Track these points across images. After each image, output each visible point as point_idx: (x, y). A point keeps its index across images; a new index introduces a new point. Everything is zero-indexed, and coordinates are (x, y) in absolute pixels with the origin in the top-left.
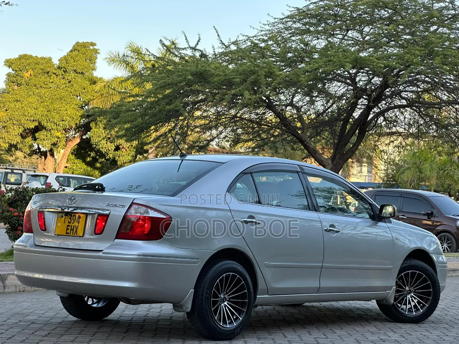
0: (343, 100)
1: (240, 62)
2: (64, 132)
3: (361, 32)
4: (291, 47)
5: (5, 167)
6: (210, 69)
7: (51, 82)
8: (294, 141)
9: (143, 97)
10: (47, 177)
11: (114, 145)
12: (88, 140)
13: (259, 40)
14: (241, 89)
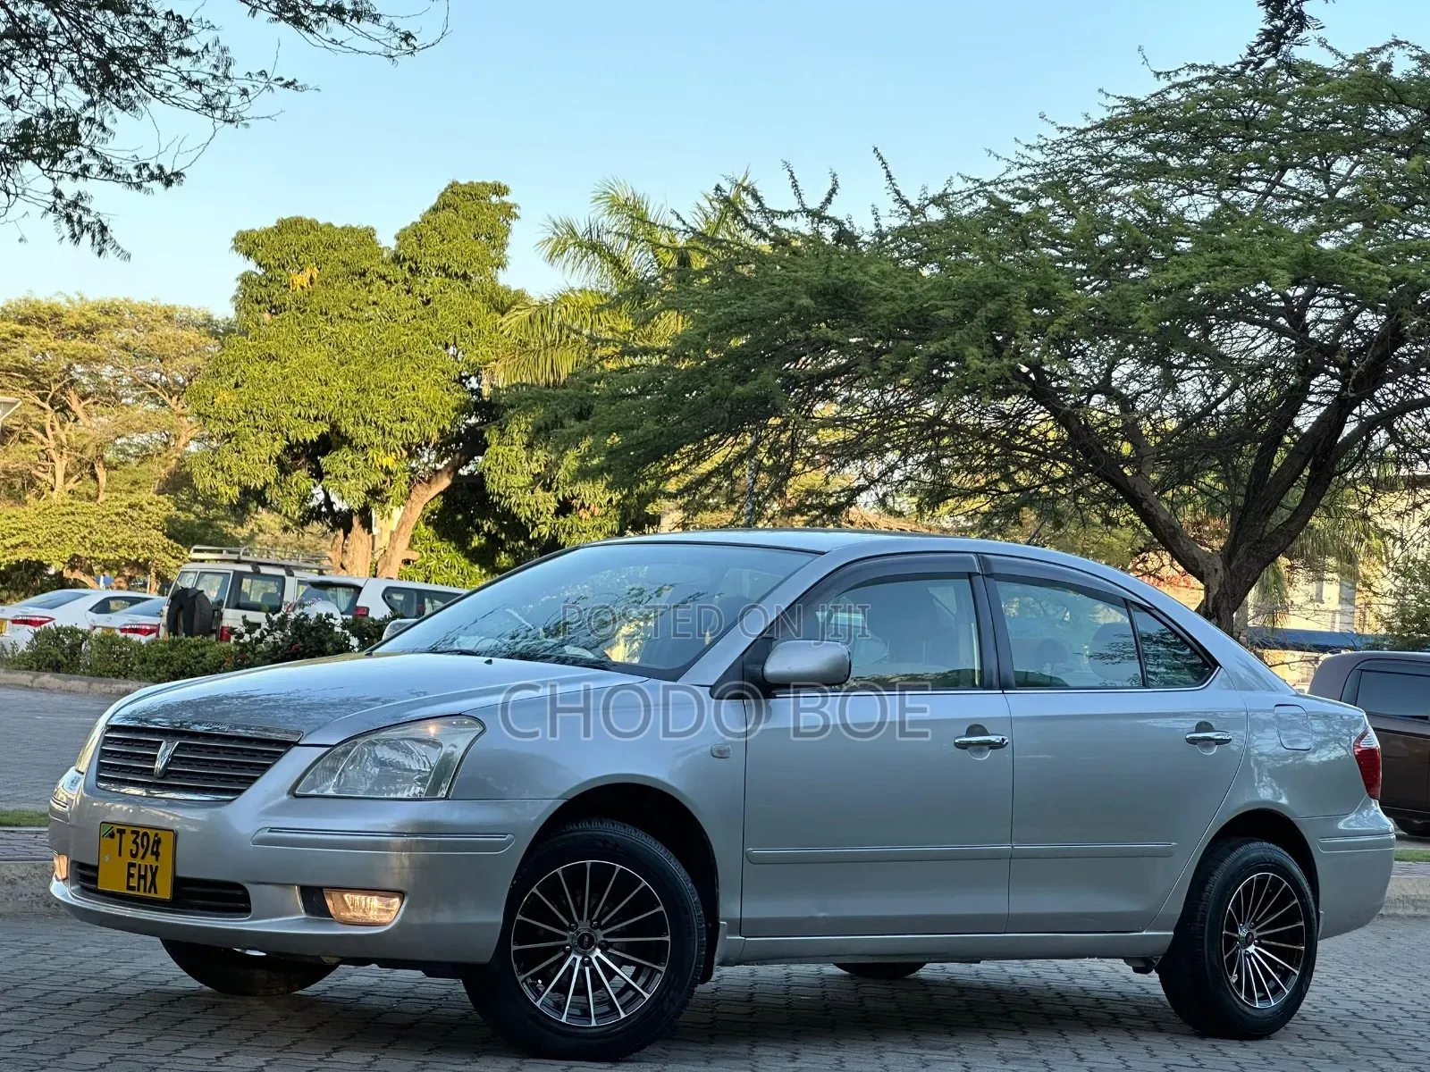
0: (1263, 377)
1: (953, 258)
2: (405, 453)
3: (1324, 174)
4: (1108, 217)
5: (235, 557)
6: (867, 278)
7: (370, 302)
8: (1111, 498)
9: (664, 357)
10: (358, 589)
11: (556, 496)
12: (478, 481)
13: (1013, 193)
14: (956, 339)
